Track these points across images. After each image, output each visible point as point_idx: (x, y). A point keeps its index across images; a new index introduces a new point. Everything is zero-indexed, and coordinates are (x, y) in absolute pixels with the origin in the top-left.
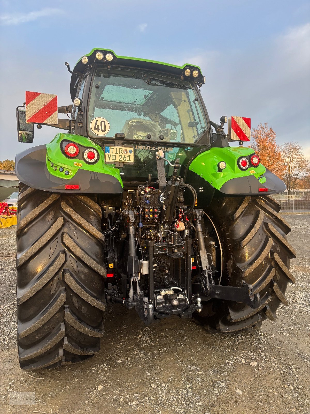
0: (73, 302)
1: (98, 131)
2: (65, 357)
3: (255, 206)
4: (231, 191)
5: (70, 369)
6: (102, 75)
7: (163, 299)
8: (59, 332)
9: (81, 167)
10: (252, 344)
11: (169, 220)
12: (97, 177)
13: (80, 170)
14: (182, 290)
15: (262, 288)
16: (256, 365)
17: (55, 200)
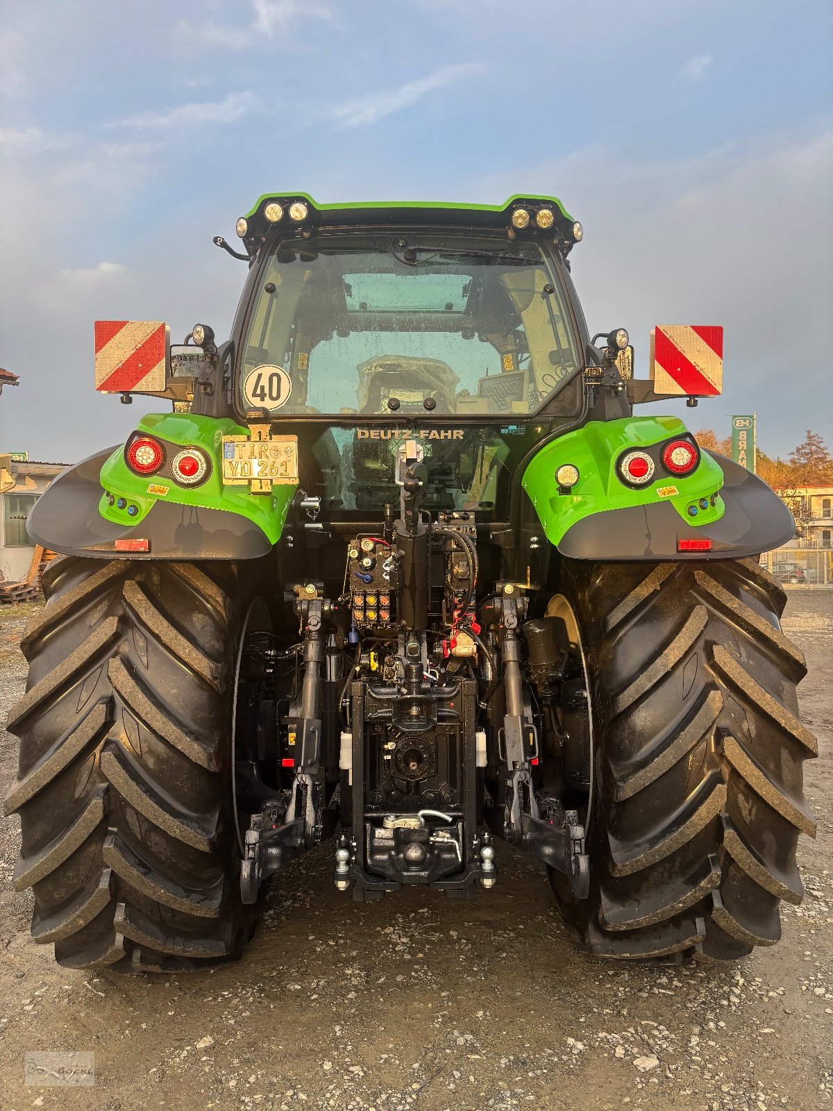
0: (127, 822)
1: (262, 400)
2: (141, 951)
3: (691, 593)
4: (587, 550)
5: (177, 983)
6: (298, 256)
7: (390, 839)
8: (97, 890)
9: (164, 497)
10: (689, 1005)
11: (413, 627)
12: (198, 519)
13: (160, 503)
14: (450, 819)
15: (680, 841)
16: (647, 1069)
17: (114, 576)
